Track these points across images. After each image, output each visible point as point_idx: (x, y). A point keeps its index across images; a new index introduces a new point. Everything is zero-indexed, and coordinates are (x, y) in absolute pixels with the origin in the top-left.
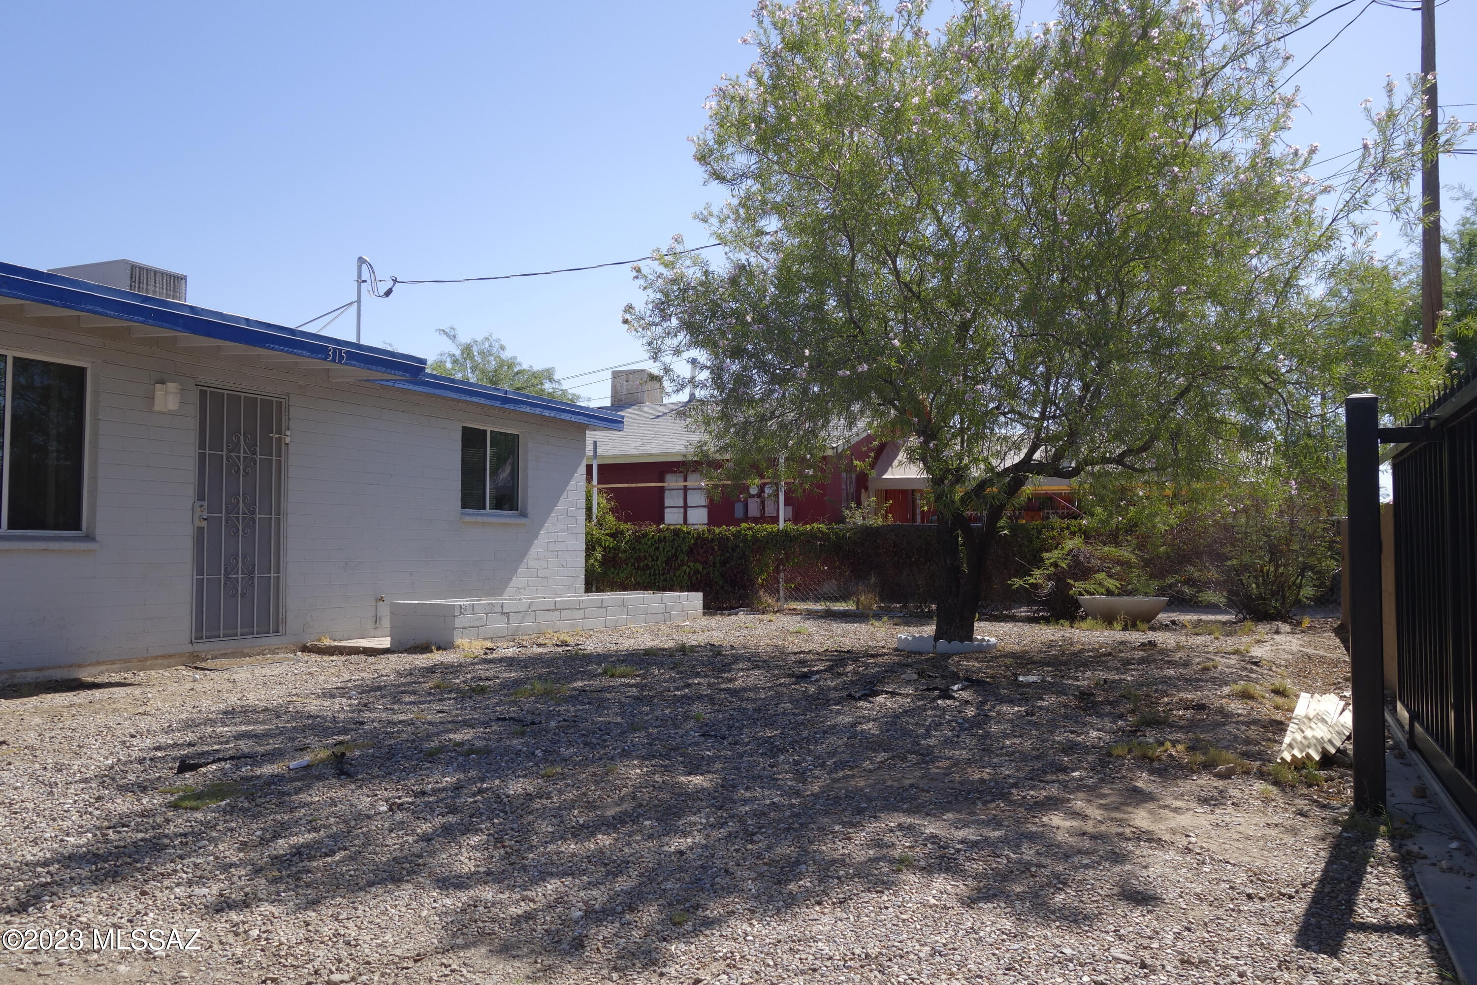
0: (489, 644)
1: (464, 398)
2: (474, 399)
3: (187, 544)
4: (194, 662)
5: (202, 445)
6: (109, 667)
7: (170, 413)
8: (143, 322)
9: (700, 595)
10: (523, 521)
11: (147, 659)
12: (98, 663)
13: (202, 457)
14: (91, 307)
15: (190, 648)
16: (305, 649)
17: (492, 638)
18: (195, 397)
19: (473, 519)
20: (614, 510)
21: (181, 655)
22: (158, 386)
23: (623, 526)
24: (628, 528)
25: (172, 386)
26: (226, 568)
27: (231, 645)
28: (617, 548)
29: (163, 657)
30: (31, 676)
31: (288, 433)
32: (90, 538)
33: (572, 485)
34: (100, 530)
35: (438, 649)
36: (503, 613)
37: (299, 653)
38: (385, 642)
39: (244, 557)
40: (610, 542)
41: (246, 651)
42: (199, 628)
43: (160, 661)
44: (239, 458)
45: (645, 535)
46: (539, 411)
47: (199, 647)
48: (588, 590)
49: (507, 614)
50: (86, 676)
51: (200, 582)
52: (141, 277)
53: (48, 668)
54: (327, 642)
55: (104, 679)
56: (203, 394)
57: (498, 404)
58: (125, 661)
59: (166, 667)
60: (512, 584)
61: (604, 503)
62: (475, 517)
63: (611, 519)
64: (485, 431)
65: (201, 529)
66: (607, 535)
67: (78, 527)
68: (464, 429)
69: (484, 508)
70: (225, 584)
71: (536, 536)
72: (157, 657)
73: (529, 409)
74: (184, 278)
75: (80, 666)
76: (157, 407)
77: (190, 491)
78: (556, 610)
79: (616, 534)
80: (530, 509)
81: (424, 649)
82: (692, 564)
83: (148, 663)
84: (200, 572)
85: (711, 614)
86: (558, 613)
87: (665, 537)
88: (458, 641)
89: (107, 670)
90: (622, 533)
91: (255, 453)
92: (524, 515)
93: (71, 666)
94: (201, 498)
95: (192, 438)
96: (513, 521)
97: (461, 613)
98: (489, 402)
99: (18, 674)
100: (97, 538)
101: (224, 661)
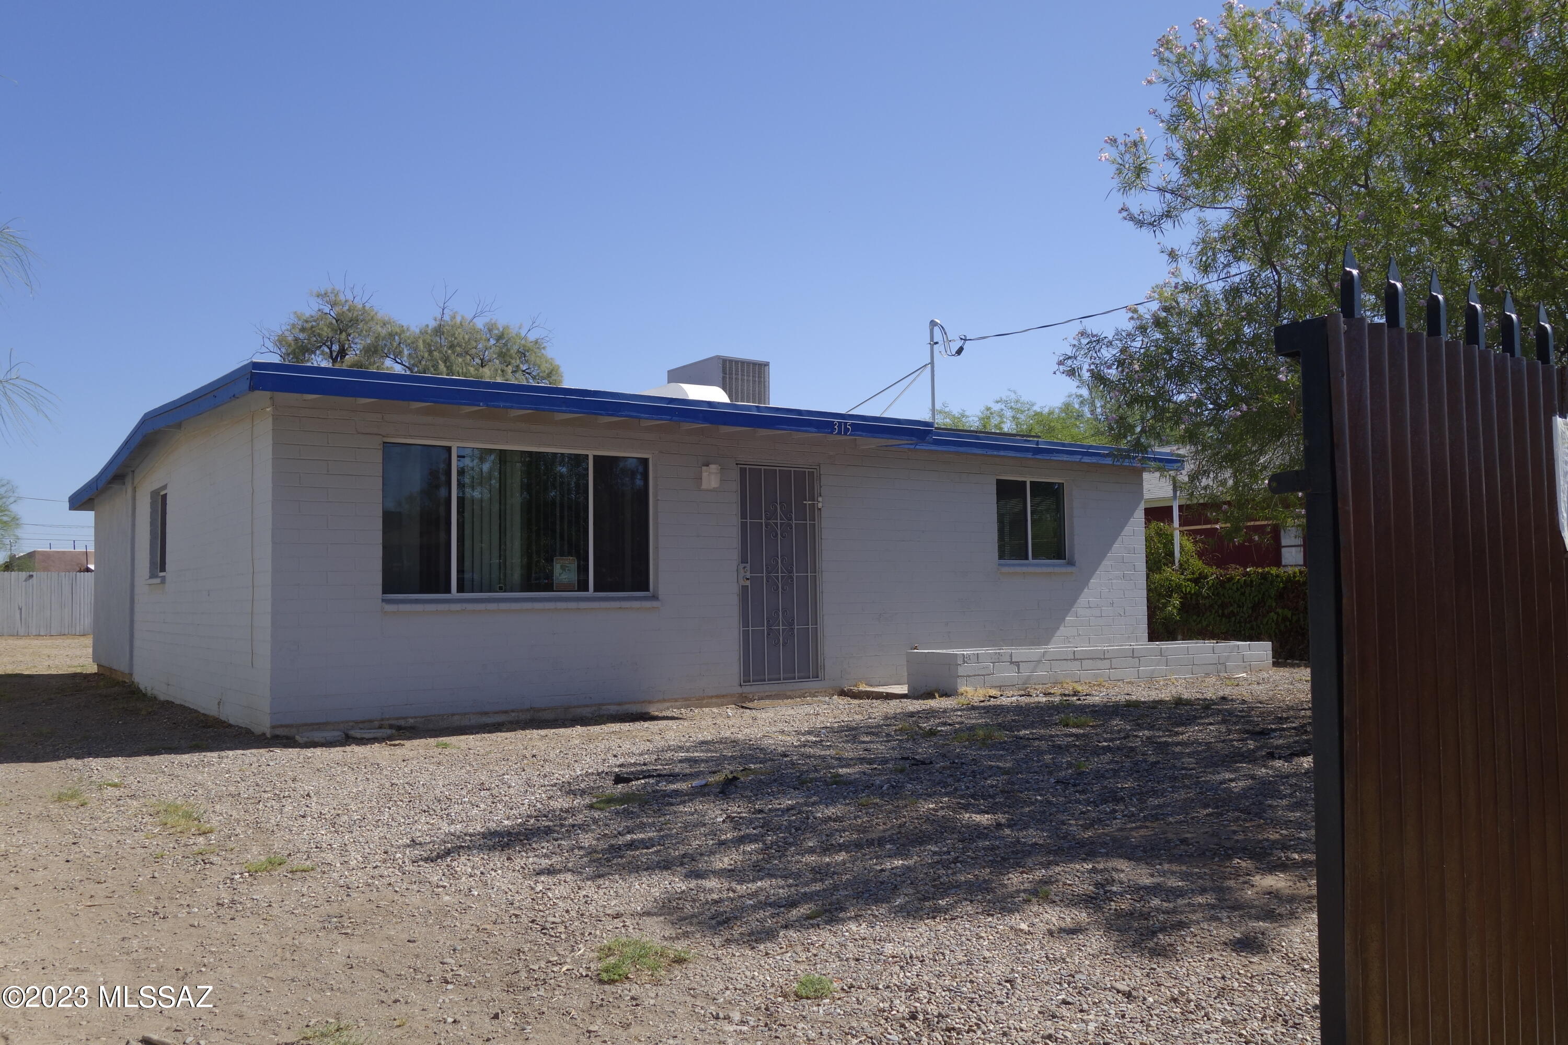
0: (993, 692)
1: (990, 452)
2: (1002, 453)
3: (734, 600)
4: (742, 702)
5: (743, 516)
6: (673, 704)
7: (714, 490)
8: (670, 420)
9: (1268, 645)
10: (1070, 569)
11: (703, 698)
12: (664, 701)
13: (744, 526)
14: (628, 413)
15: (739, 690)
16: (843, 693)
17: (1000, 687)
18: (735, 474)
19: (1011, 570)
20: (1200, 555)
21: (732, 696)
22: (704, 468)
23: (1207, 570)
24: (1213, 573)
25: (713, 468)
26: (768, 621)
27: (774, 688)
28: (1198, 594)
29: (717, 697)
30: (613, 709)
31: (820, 499)
32: (655, 597)
33: (1128, 530)
34: (662, 592)
35: (941, 696)
36: (1012, 663)
37: (836, 697)
38: (903, 689)
39: (784, 611)
40: (1191, 588)
41: (789, 693)
42: (746, 673)
43: (714, 700)
44: (776, 524)
45: (1230, 579)
46: (1077, 458)
47: (747, 689)
48: (1152, 638)
49: (1017, 664)
50: (653, 710)
51: (746, 634)
52: (731, 369)
53: (626, 703)
54: (863, 688)
55: (668, 713)
56: (743, 471)
57: (1029, 455)
58: (686, 699)
59: (718, 706)
60: (1058, 633)
61: (1189, 546)
62: (1015, 567)
63: (1197, 564)
64: (1025, 482)
65: (744, 588)
66: (1188, 580)
67: (647, 589)
68: (999, 482)
69: (1027, 558)
70: (768, 634)
71: (1085, 583)
72: (712, 697)
73: (1065, 458)
74: (767, 364)
75: (650, 702)
76: (704, 486)
77: (735, 555)
78: (1075, 659)
79: (1198, 580)
80: (1077, 557)
81: (930, 695)
82: (1280, 611)
83: (705, 702)
84: (745, 623)
85: (1284, 665)
86: (1078, 663)
87: (1252, 581)
88: (962, 689)
89: (672, 707)
90: (1206, 577)
91: (791, 519)
92: (1071, 563)
93: (643, 702)
94: (744, 560)
95: (735, 509)
96: (1057, 570)
97: (964, 662)
98: (1018, 455)
99: (604, 707)
100: (660, 597)
101: (767, 702)
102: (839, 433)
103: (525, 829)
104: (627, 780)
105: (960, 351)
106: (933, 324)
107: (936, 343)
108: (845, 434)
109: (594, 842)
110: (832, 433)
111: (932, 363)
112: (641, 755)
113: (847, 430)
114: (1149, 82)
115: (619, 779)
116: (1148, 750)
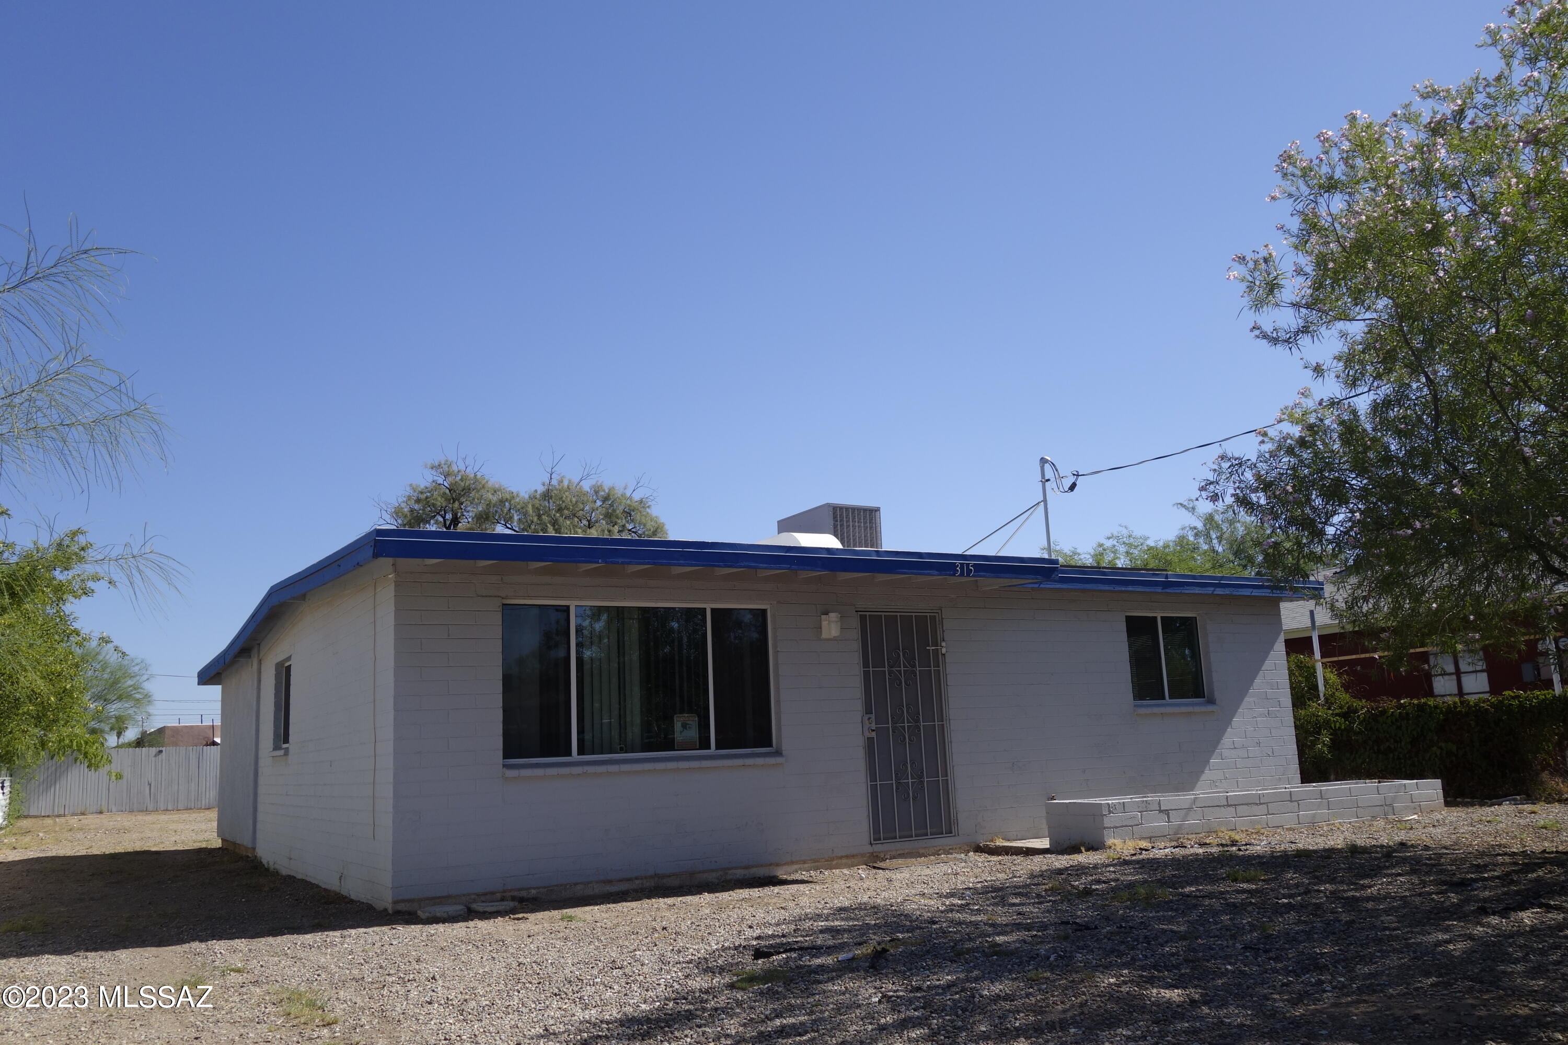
0: (1144, 844)
1: (1118, 588)
2: (1130, 588)
3: (860, 754)
4: (874, 861)
5: (866, 664)
6: (801, 866)
7: (835, 639)
8: (788, 569)
9: (1438, 782)
10: (1210, 708)
11: (832, 859)
12: (792, 863)
13: (867, 674)
14: (747, 564)
15: (869, 849)
16: (978, 849)
17: (1150, 838)
18: (855, 622)
19: (1149, 711)
20: (1346, 687)
21: (863, 855)
22: (823, 617)
23: (1356, 703)
24: (1363, 707)
25: (833, 616)
26: (896, 774)
27: (907, 846)
28: (1349, 730)
29: (847, 857)
30: (740, 873)
31: (944, 644)
32: (778, 753)
33: (1268, 664)
34: (785, 748)
35: (1087, 850)
36: (1161, 811)
37: (971, 854)
38: (1044, 843)
39: (913, 763)
40: (1340, 723)
41: (921, 851)
42: (876, 831)
43: (844, 861)
44: (900, 672)
45: (1384, 712)
46: (1210, 590)
47: (878, 848)
48: (1305, 780)
49: (1167, 812)
50: (782, 874)
51: (874, 788)
52: (841, 515)
53: (753, 867)
54: (1000, 843)
55: (797, 876)
56: (863, 619)
57: (1159, 590)
58: (815, 861)
59: (849, 866)
60: (1203, 777)
61: (1333, 678)
62: (1151, 708)
63: (1344, 697)
64: (1155, 618)
65: (870, 740)
66: (1337, 715)
67: (770, 745)
68: (1130, 620)
69: (1164, 698)
70: (897, 788)
71: (1228, 722)
72: (841, 857)
73: (1197, 590)
74: (877, 510)
75: (778, 865)
76: (824, 636)
77: (859, 706)
78: (1228, 806)
79: (1348, 714)
80: (1217, 695)
81: (1074, 849)
82: (1443, 745)
83: (834, 862)
84: (873, 778)
85: (1456, 805)
86: (1232, 809)
87: (1407, 714)
88: (1110, 841)
89: (800, 869)
90: (1356, 711)
91: (914, 666)
92: (1212, 701)
93: (771, 865)
94: (868, 711)
95: (855, 659)
96: (1197, 709)
97: (1110, 812)
98: (1147, 589)
99: (730, 872)
100: (784, 752)
101: (900, 861)
102: (962, 574)
103: (665, 1014)
104: (767, 955)
105: (1073, 487)
106: (1043, 461)
107: (1048, 480)
108: (968, 575)
109: (741, 1029)
110: (954, 575)
111: (1045, 501)
112: (777, 925)
113: (969, 571)
114: (1273, 198)
115: (759, 954)
116: (1336, 907)
